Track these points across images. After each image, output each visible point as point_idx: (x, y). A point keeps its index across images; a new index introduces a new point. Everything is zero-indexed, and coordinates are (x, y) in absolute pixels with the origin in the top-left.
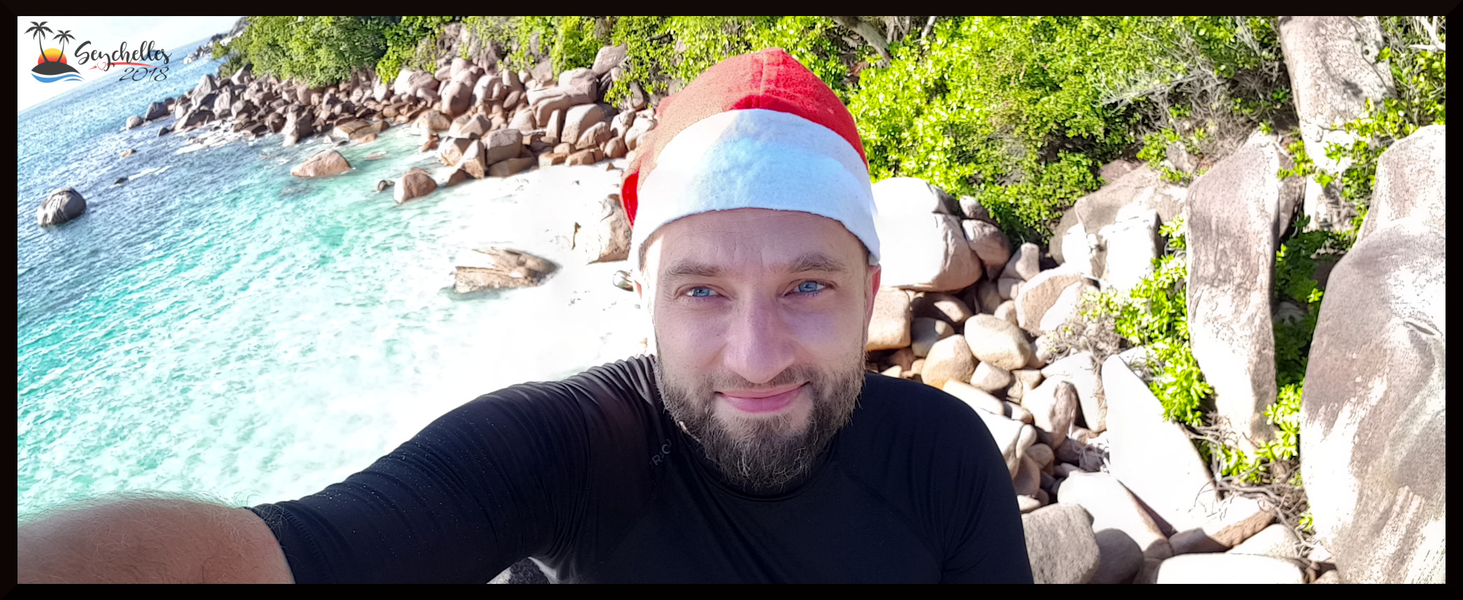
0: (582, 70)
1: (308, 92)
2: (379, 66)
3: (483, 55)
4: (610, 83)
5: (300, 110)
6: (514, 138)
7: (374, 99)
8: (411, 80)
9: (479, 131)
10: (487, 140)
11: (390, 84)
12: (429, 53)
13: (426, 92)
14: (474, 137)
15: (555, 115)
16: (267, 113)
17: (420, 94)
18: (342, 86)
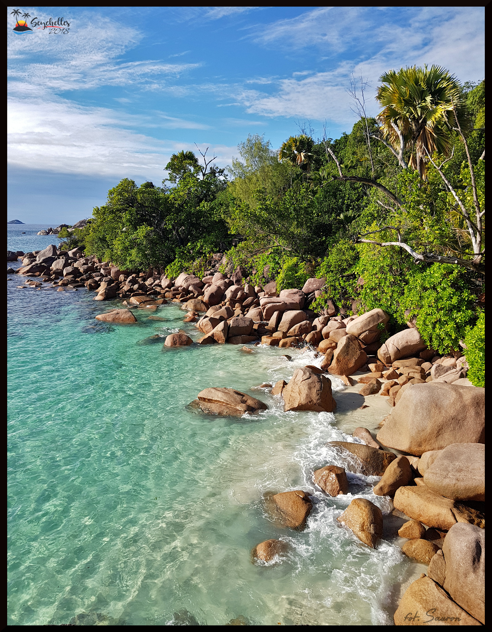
0: (295, 290)
1: (118, 273)
2: (168, 267)
3: (234, 274)
4: (314, 298)
5: (110, 282)
6: (248, 323)
7: (160, 286)
8: (186, 280)
9: (226, 317)
10: (231, 322)
11: (173, 279)
12: (201, 266)
13: (195, 288)
14: (221, 319)
15: (276, 314)
16: (87, 279)
17: (191, 288)
18: (141, 275)
